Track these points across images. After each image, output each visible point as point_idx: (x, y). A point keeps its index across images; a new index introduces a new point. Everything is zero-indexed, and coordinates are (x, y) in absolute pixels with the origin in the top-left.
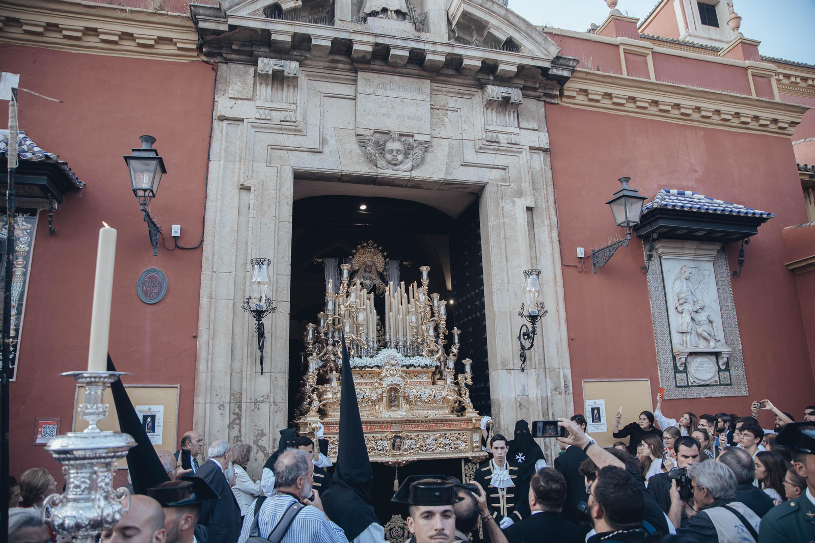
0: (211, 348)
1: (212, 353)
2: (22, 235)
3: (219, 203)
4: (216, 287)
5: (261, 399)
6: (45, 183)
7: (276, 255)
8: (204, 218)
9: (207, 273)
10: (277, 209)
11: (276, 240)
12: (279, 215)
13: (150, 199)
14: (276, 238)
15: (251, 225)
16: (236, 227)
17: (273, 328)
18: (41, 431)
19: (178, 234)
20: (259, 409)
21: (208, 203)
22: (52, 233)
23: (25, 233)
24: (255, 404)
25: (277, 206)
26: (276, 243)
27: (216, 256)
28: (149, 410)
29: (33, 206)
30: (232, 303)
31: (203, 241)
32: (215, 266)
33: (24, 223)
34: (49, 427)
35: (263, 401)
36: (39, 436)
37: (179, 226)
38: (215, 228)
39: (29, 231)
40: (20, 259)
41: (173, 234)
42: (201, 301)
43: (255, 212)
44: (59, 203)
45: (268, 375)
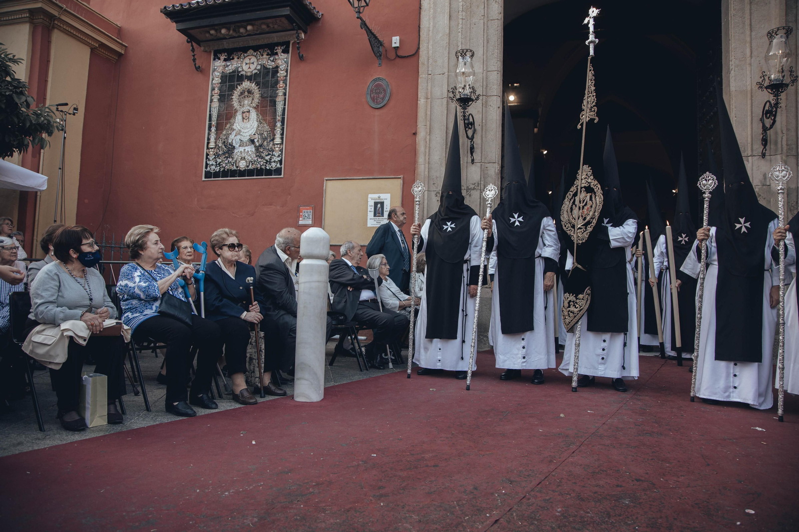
0: (428, 142)
1: (429, 147)
2: (281, 64)
3: (432, 10)
4: (431, 88)
5: (472, 186)
6: (288, 13)
7: (485, 52)
8: (419, 27)
9: (424, 76)
10: (486, 8)
11: (485, 38)
12: (487, 14)
13: (364, 9)
14: (485, 36)
15: (460, 26)
16: (448, 32)
17: (484, 121)
18: (302, 215)
19: (398, 45)
20: (470, 196)
21: (423, 13)
22: (301, 58)
23: (283, 62)
24: (467, 191)
25: (486, 5)
26: (485, 40)
27: (431, 61)
28: (379, 197)
29: (287, 40)
30: (446, 101)
31: (419, 48)
32: (430, 69)
33: (282, 54)
34: (307, 212)
35: (474, 189)
36: (301, 219)
37: (398, 38)
38: (429, 35)
39: (285, 60)
40: (281, 82)
41: (394, 45)
42: (419, 102)
43: (464, 13)
44: (305, 33)
45: (479, 165)
